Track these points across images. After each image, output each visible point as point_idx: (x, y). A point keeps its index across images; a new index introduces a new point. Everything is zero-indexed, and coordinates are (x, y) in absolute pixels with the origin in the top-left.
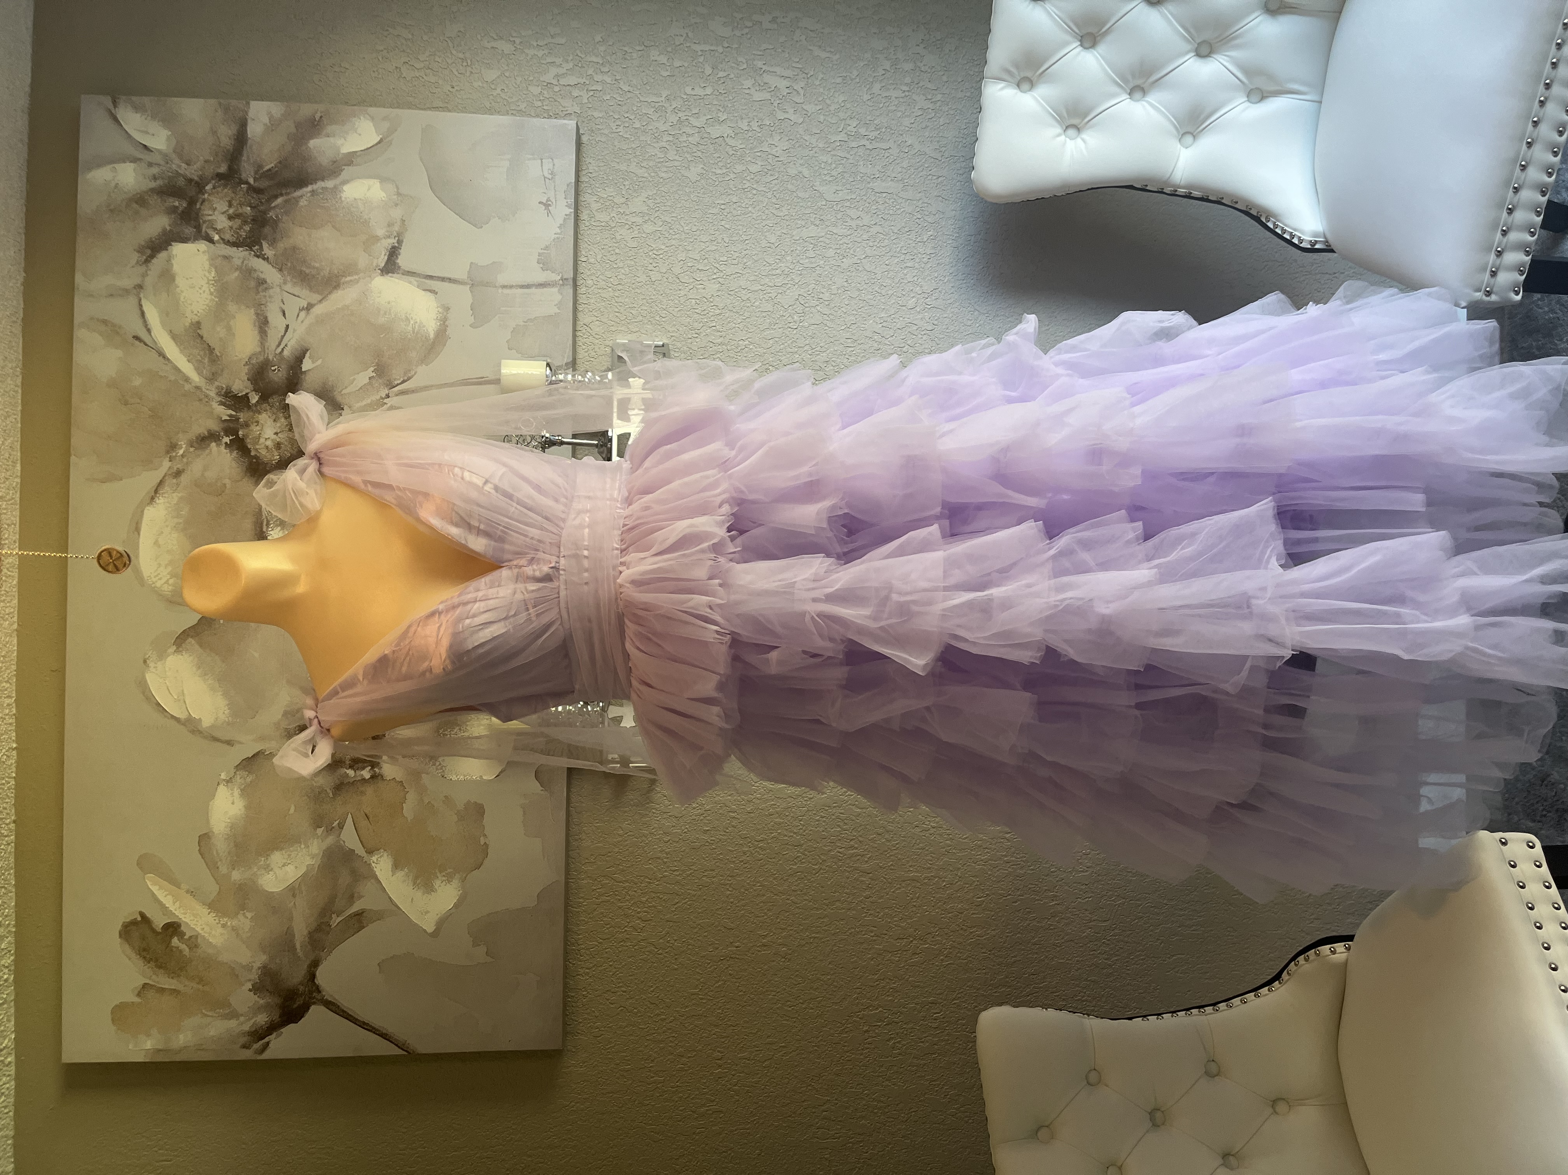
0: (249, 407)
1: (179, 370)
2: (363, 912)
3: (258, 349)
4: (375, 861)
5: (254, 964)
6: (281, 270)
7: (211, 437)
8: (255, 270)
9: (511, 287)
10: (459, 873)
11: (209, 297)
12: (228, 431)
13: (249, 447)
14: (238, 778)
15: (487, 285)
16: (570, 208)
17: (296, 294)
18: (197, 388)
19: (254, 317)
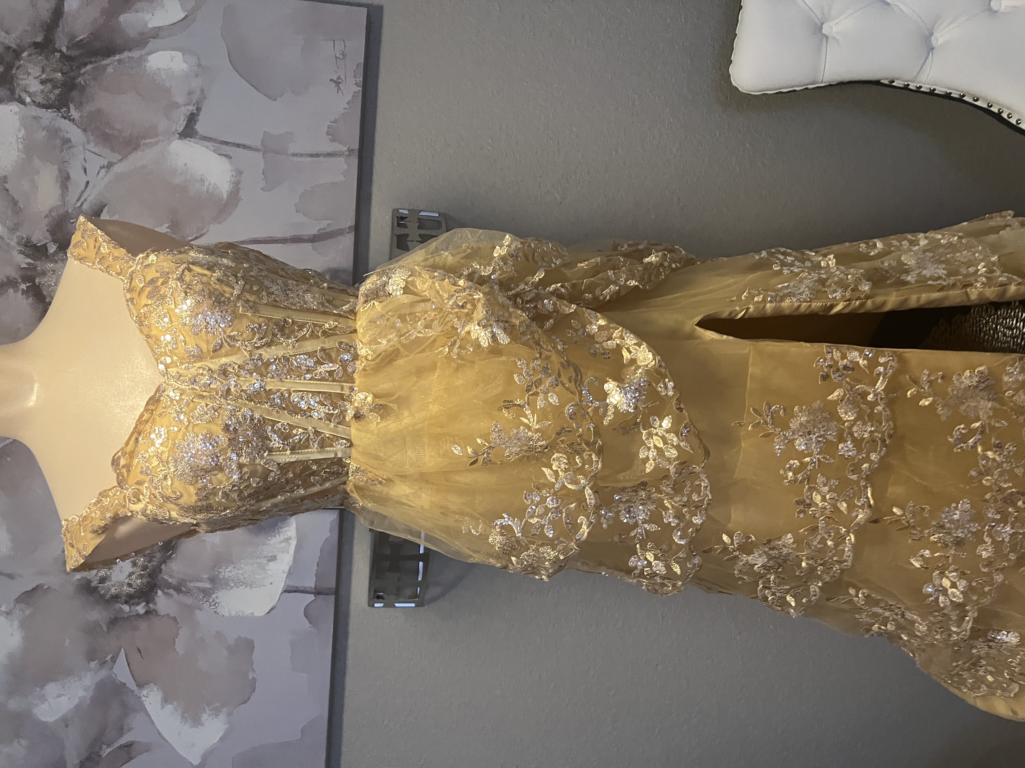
0: (47, 257)
2: (131, 745)
3: (60, 203)
4: (145, 695)
6: (85, 130)
8: (61, 130)
9: (301, 155)
10: (226, 707)
11: (17, 154)
13: (45, 293)
14: (17, 612)
16: (358, 86)
17: (98, 153)
18: (0, 237)
19: (57, 173)
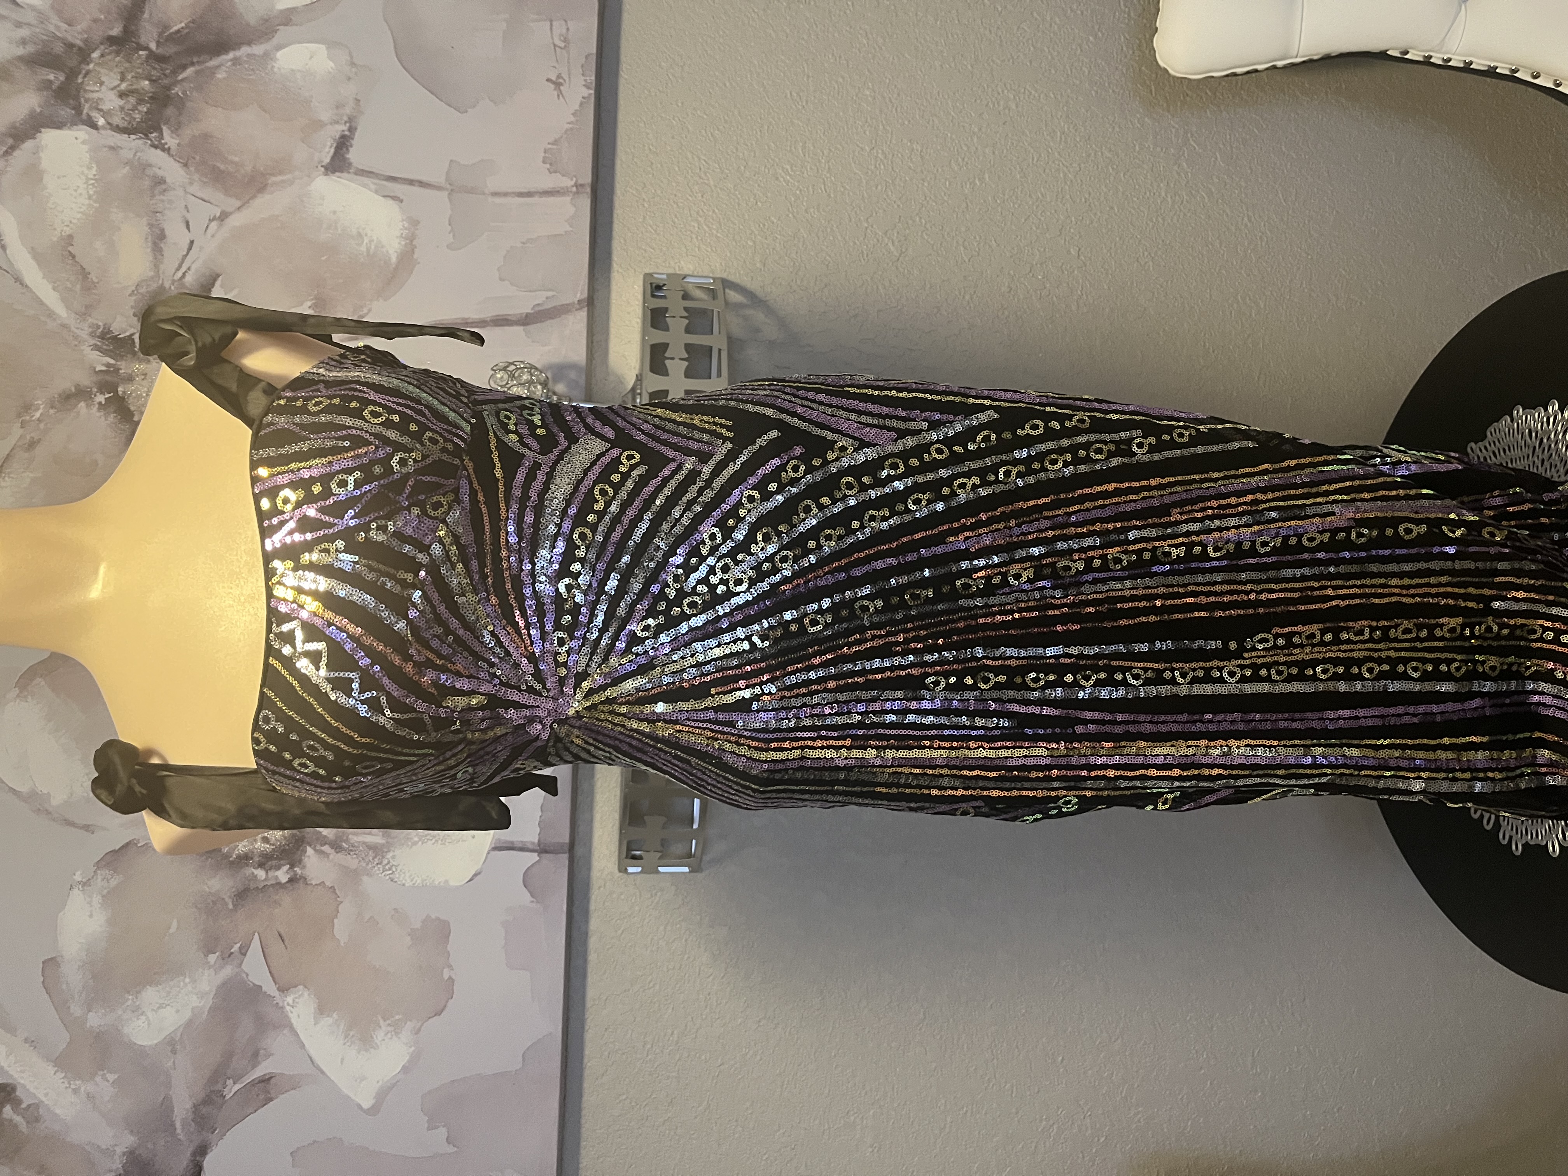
1: (41, 301)
2: (271, 1078)
3: (152, 274)
4: (291, 1002)
5: (117, 1148)
6: (186, 165)
7: (81, 394)
8: (150, 165)
9: (506, 194)
10: (410, 1020)
11: (87, 202)
12: (103, 387)
13: (132, 408)
14: (99, 882)
15: (471, 191)
16: (588, 88)
17: (206, 199)
18: (64, 326)
19: (146, 229)
